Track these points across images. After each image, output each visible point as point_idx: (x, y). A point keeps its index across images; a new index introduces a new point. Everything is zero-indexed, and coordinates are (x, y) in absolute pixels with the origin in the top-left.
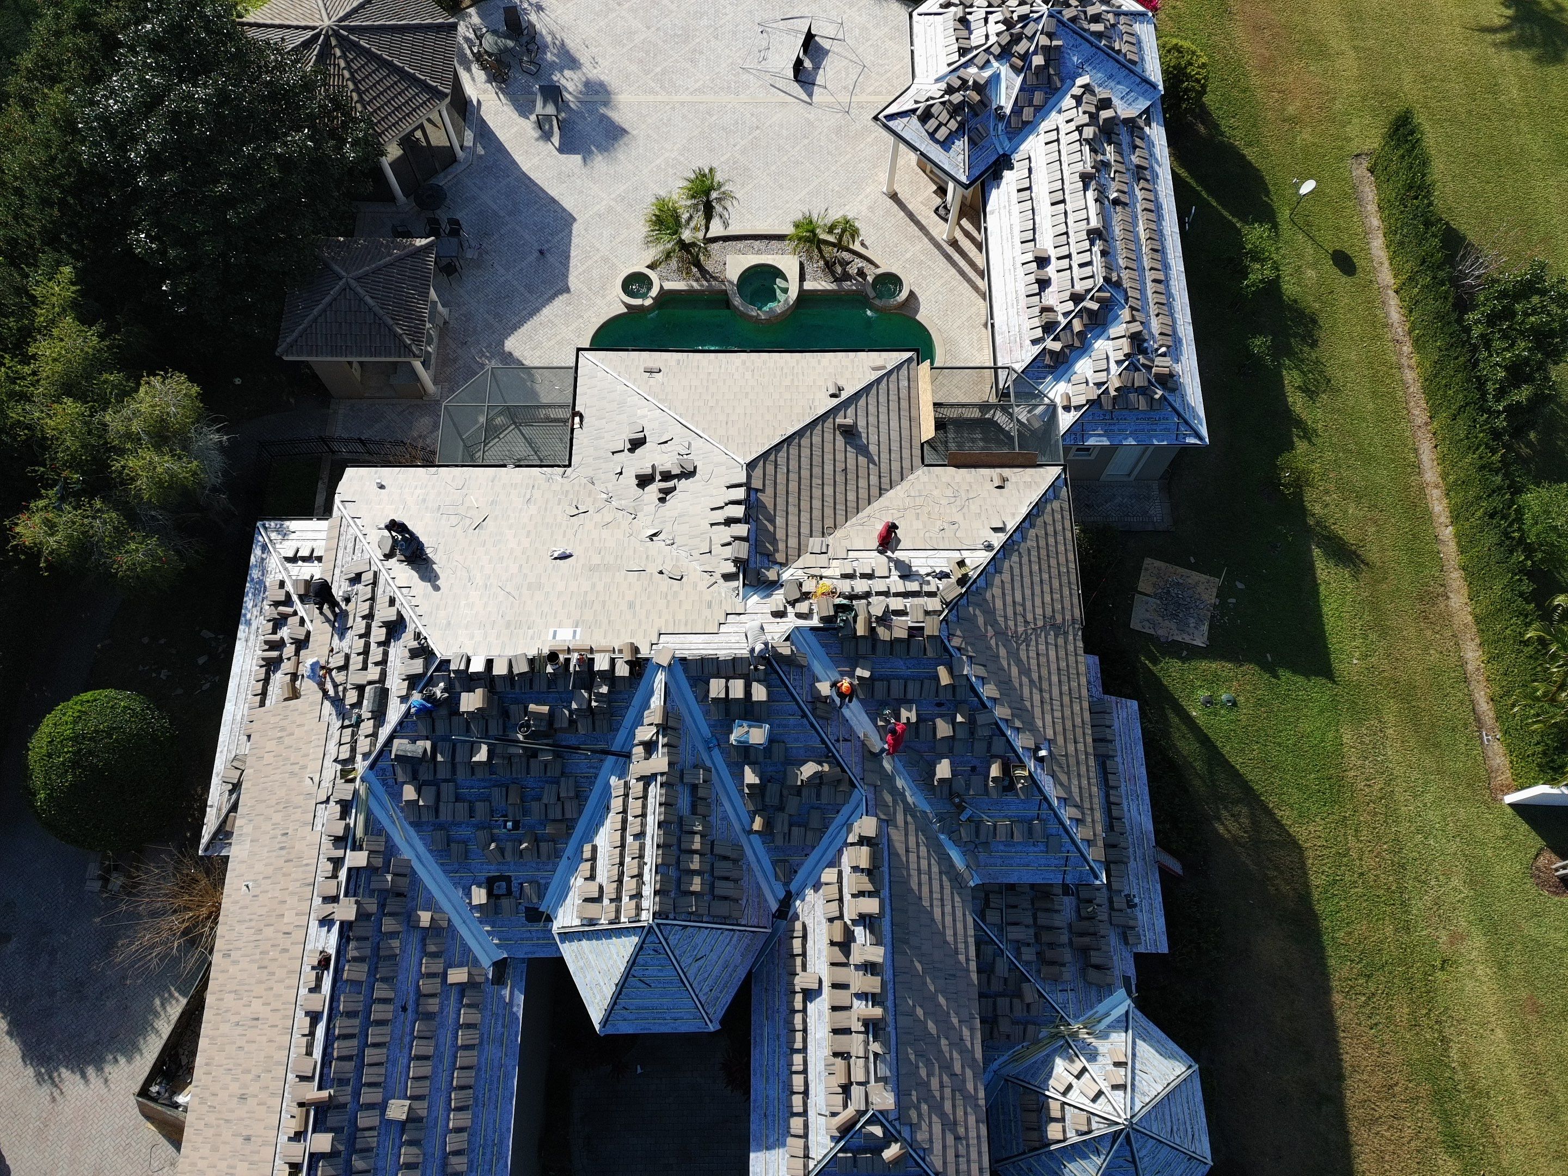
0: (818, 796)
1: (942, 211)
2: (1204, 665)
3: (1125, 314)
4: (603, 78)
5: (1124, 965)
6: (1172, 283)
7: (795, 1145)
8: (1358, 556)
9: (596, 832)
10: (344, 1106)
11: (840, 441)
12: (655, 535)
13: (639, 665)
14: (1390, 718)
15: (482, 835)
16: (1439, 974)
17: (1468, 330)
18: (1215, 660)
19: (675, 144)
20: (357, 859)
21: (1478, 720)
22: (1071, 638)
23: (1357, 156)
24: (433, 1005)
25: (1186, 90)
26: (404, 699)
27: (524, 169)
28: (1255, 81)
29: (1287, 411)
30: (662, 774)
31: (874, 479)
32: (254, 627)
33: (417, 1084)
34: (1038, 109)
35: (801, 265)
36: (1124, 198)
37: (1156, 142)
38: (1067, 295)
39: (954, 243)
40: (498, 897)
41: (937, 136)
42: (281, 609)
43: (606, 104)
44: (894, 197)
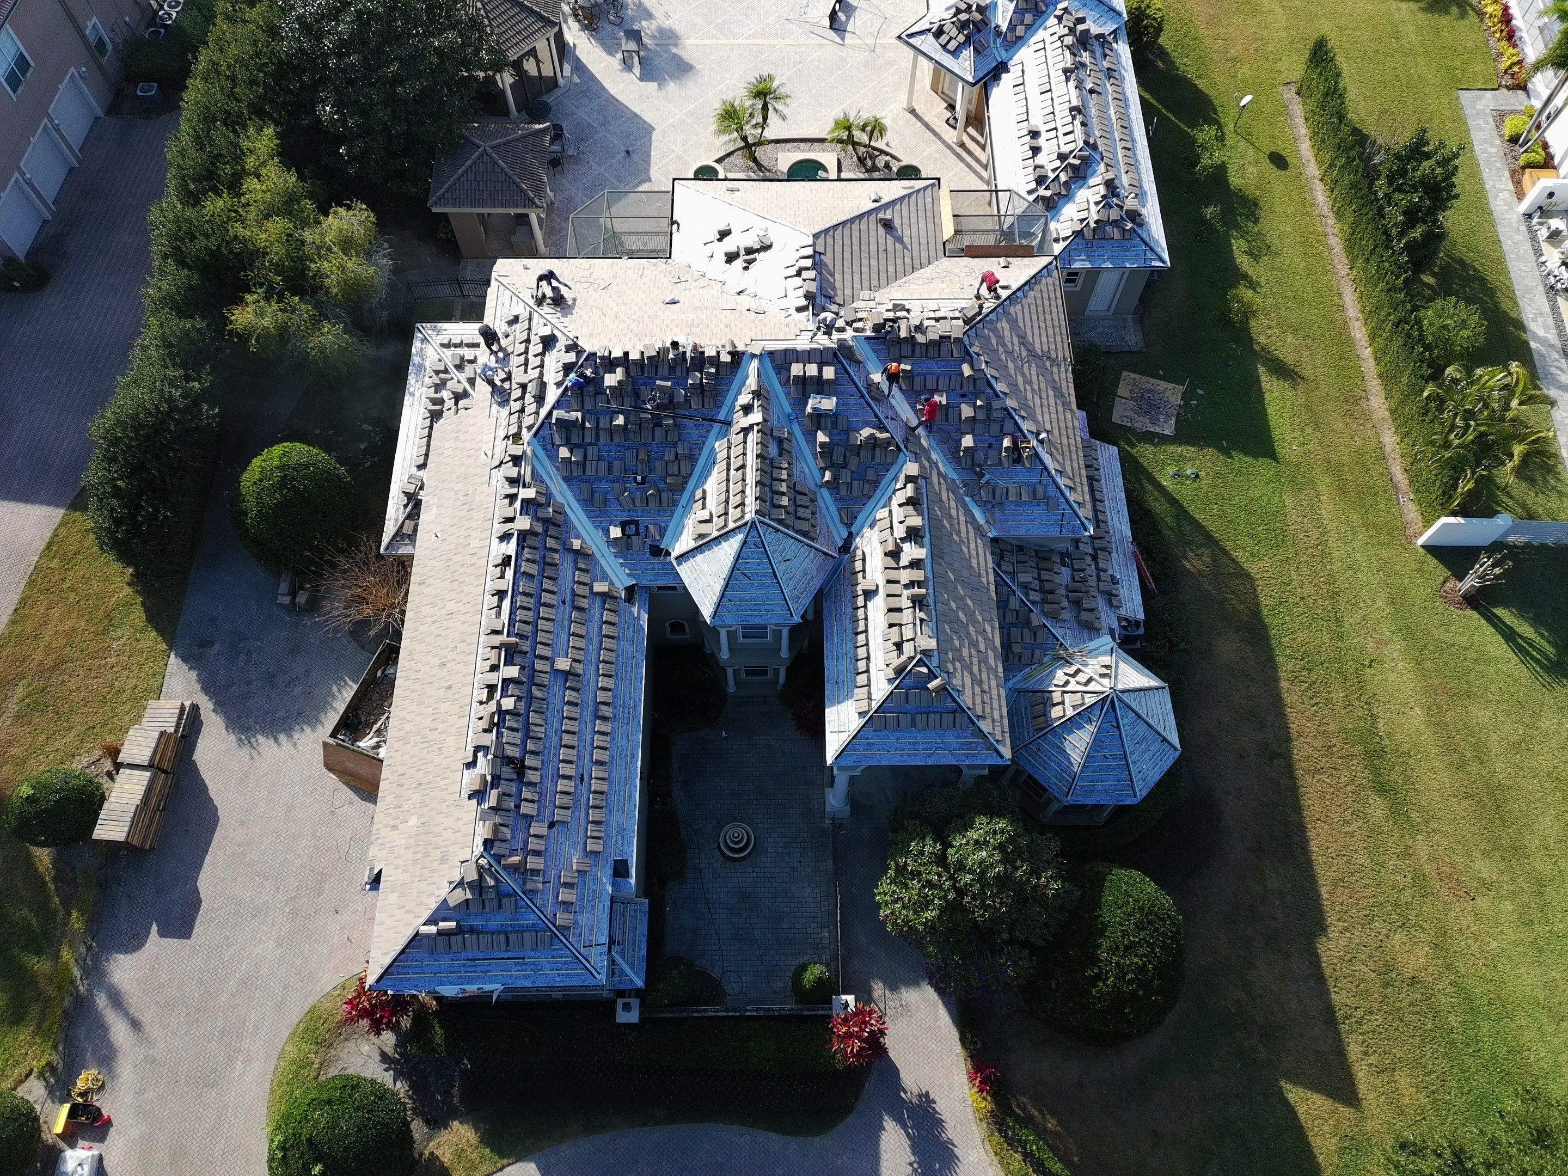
0: (873, 458)
1: (952, 122)
2: (1172, 449)
3: (1102, 167)
4: (674, 27)
5: (1108, 619)
6: (1138, 152)
7: (861, 693)
8: (1296, 373)
9: (706, 479)
10: (525, 653)
11: (881, 230)
12: (741, 292)
13: (737, 356)
14: (1323, 488)
15: (617, 486)
16: (1368, 670)
17: (1376, 193)
18: (1181, 444)
19: (733, 74)
20: (530, 493)
21: (1395, 487)
22: (1063, 369)
23: (1288, 83)
24: (584, 603)
25: (1146, 27)
26: (559, 384)
27: (612, 93)
28: (1203, 32)
29: (1236, 267)
30: (758, 424)
31: (908, 260)
32: (417, 394)
33: (575, 651)
34: (1029, 27)
35: (839, 161)
36: (1097, 88)
37: (1122, 55)
38: (1056, 155)
39: (962, 145)
40: (629, 537)
41: (949, 47)
42: (441, 375)
43: (676, 46)
44: (913, 112)
